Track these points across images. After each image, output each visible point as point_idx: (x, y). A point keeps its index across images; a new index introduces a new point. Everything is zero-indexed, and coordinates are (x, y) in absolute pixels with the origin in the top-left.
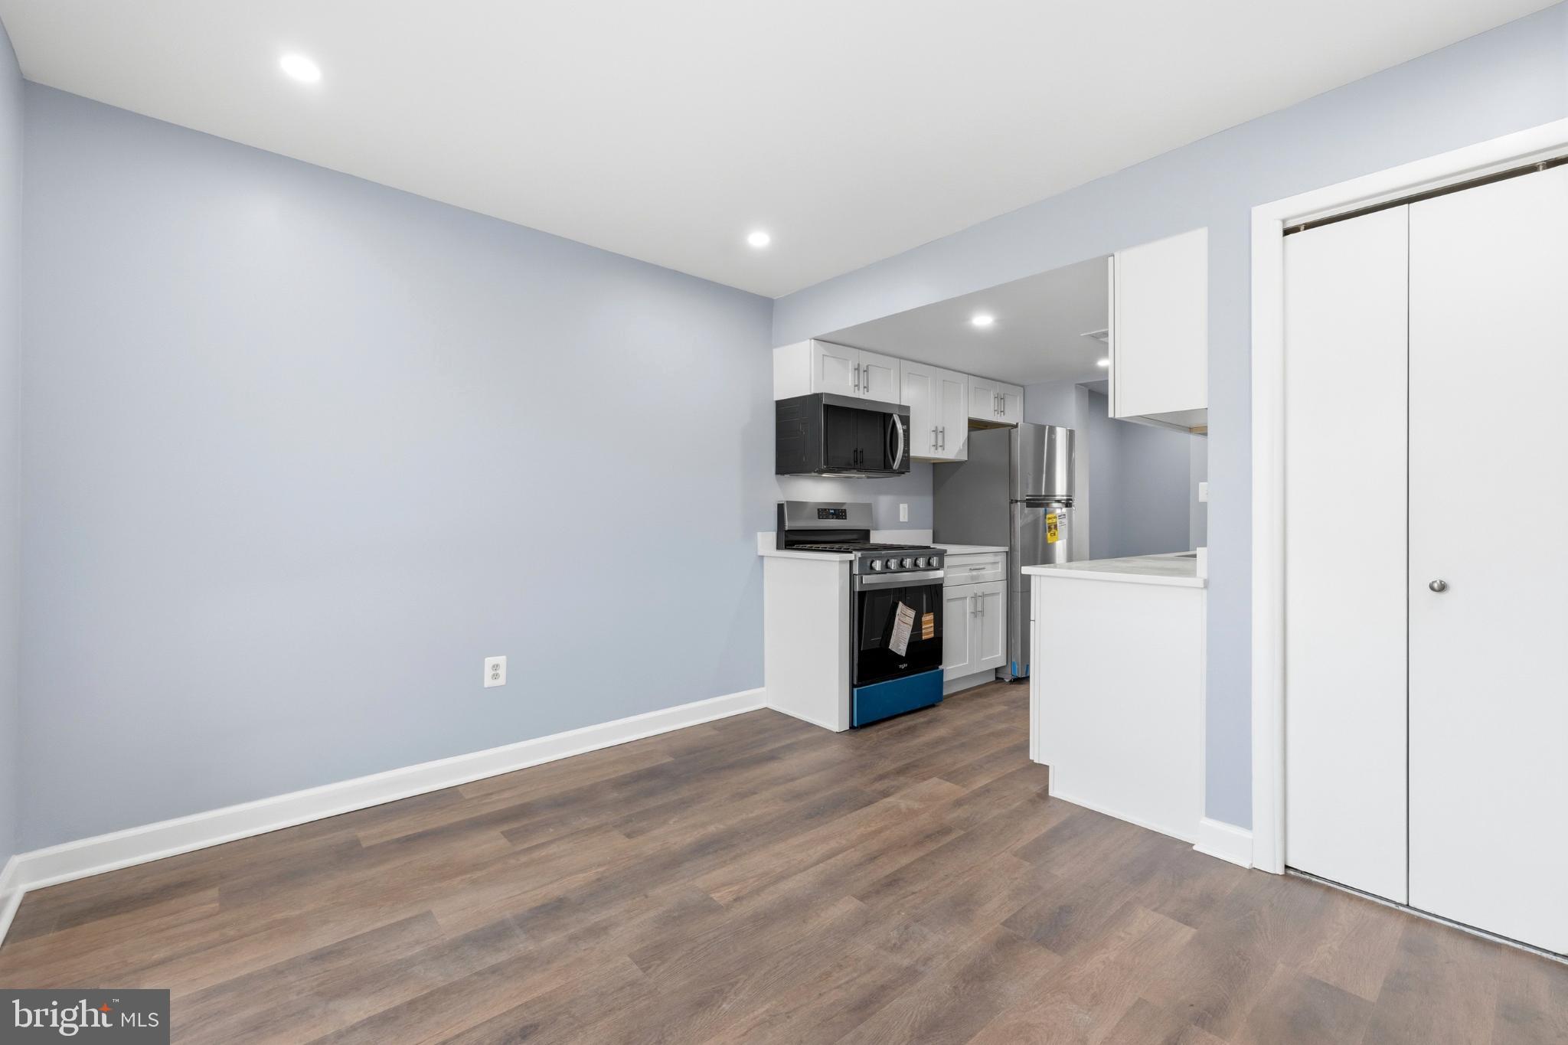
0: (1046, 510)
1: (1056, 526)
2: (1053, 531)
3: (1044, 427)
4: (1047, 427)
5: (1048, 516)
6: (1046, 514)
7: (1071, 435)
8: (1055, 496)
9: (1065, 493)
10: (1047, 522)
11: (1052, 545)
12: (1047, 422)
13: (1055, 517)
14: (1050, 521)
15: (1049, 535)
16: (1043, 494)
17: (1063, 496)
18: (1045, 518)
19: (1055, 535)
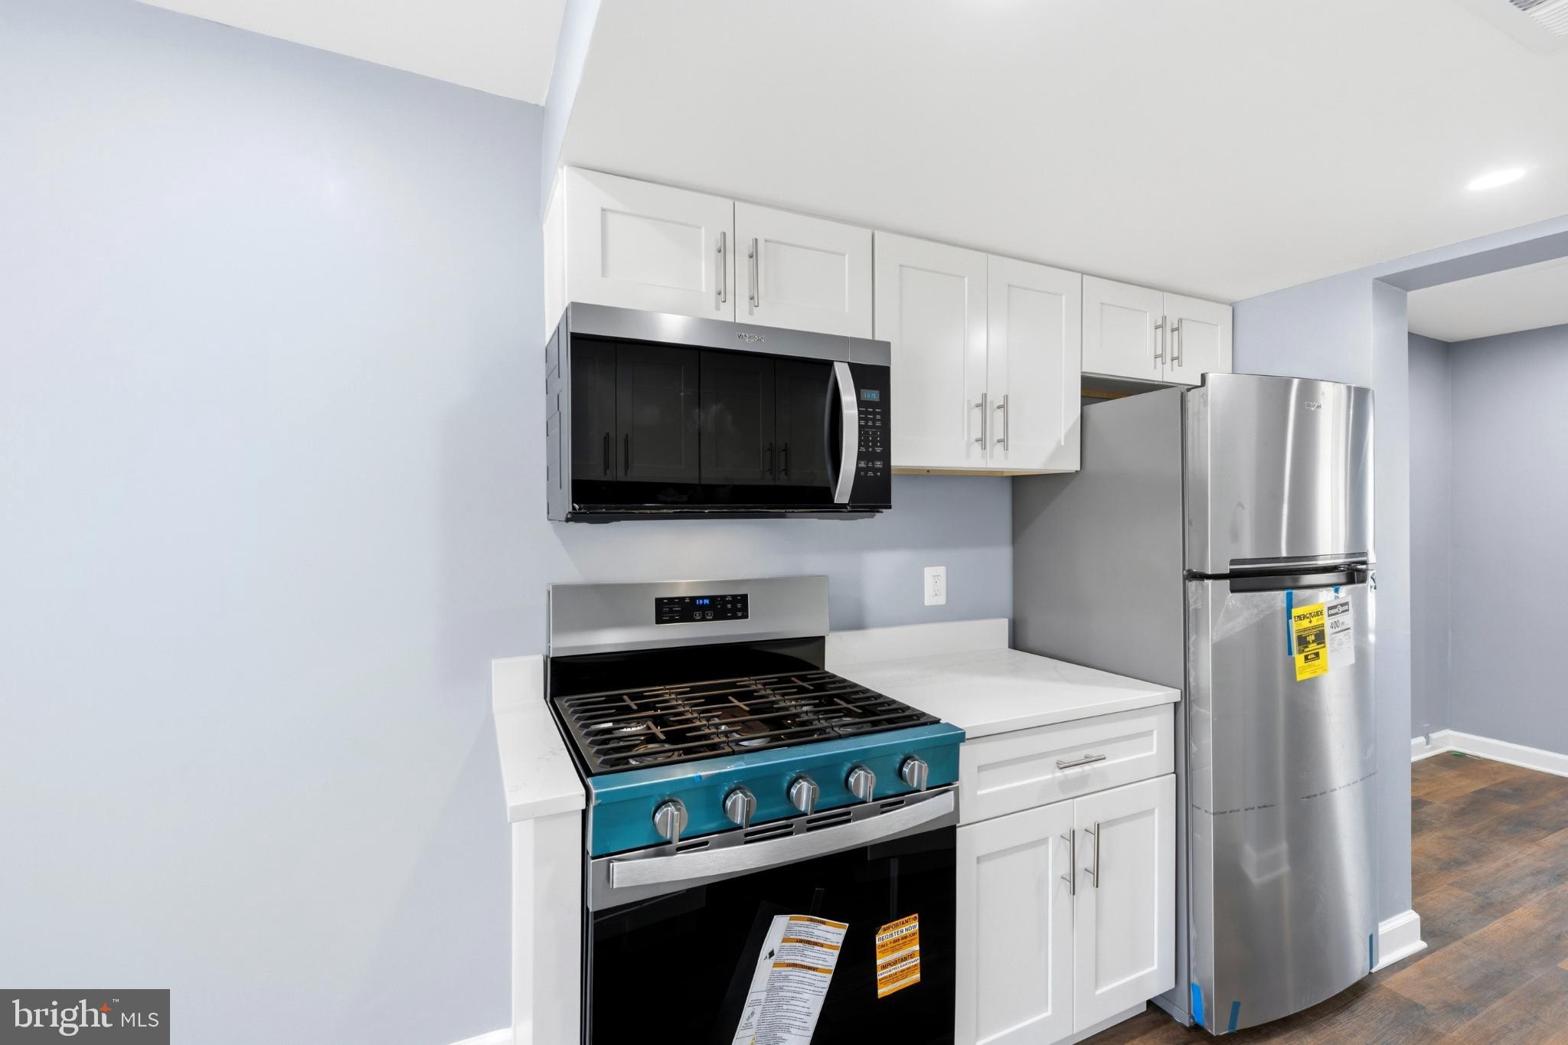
0: (1289, 598)
1: (1320, 638)
2: (1313, 647)
3: (1288, 382)
4: (1296, 382)
5: (1295, 612)
6: (1290, 607)
7: (1360, 397)
8: (1314, 558)
9: (1342, 550)
10: (1296, 626)
11: (1311, 684)
12: (1296, 369)
13: (1319, 613)
14: (1305, 624)
15: (1299, 659)
16: (1284, 554)
17: (1337, 556)
18: (1289, 617)
19: (1317, 655)
